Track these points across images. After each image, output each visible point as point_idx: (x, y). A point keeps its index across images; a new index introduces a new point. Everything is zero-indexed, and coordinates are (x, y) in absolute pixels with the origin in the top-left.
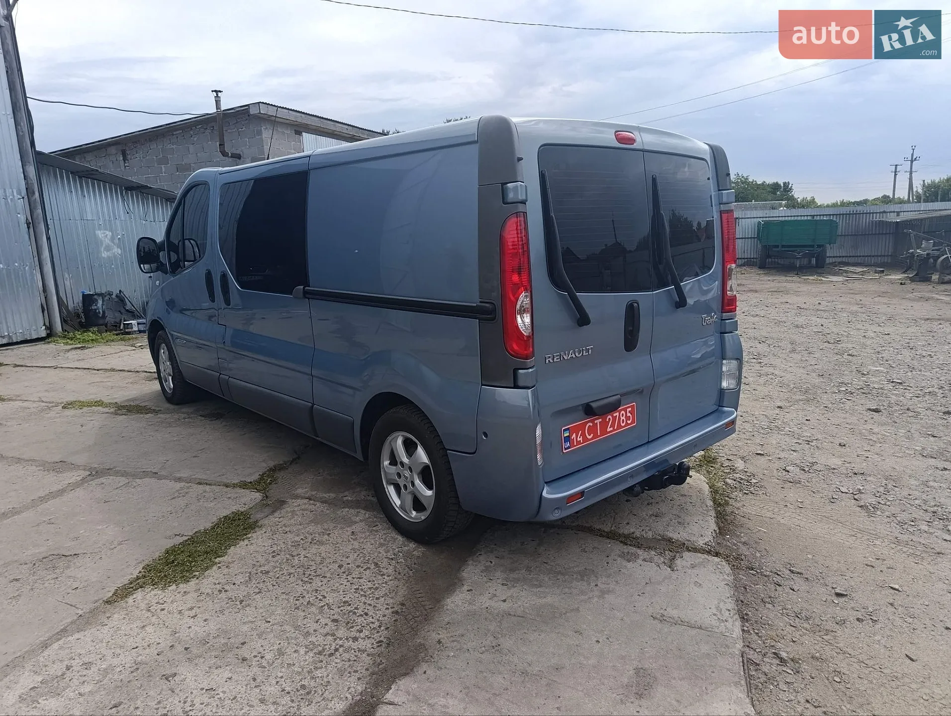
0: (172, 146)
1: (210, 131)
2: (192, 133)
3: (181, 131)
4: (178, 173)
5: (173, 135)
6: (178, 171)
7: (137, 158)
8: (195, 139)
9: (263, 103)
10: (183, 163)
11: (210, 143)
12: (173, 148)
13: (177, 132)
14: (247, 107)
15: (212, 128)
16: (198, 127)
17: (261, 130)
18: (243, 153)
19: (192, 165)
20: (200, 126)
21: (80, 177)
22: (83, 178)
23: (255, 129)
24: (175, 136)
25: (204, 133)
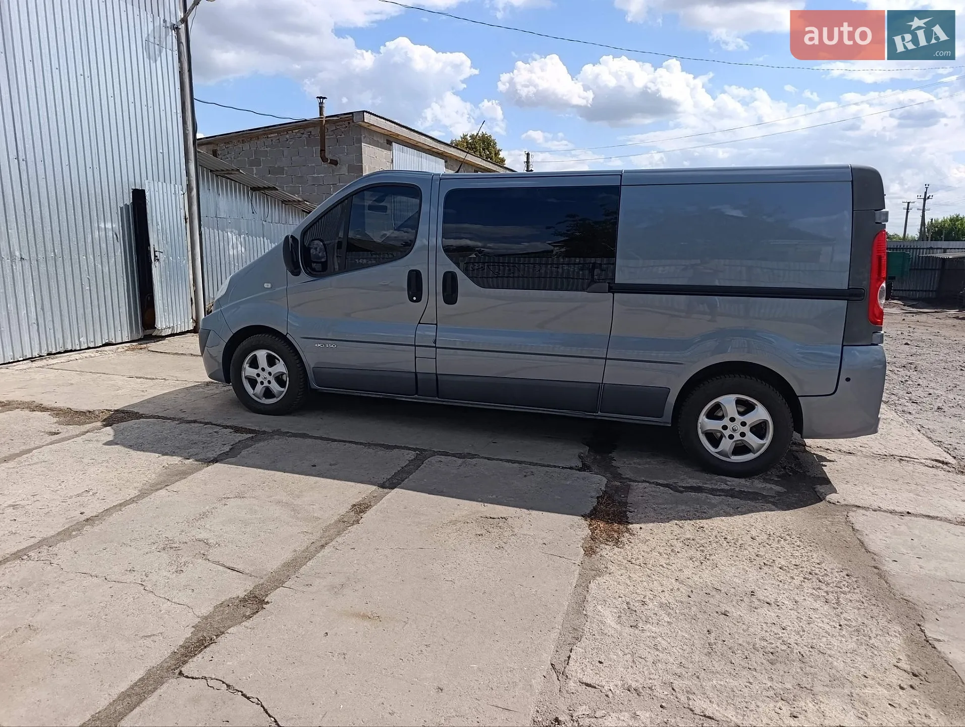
0: (266, 149)
1: (307, 136)
2: (287, 136)
3: (277, 135)
4: (269, 176)
5: (268, 137)
6: (270, 174)
7: (228, 158)
8: (291, 143)
9: (367, 112)
10: (276, 166)
11: (306, 147)
12: (267, 151)
13: (272, 135)
14: (351, 115)
15: (309, 133)
16: (294, 131)
17: (361, 138)
18: (340, 160)
19: (286, 168)
20: (297, 131)
21: (217, 176)
22: (219, 177)
23: (354, 136)
24: (269, 139)
25: (301, 137)
